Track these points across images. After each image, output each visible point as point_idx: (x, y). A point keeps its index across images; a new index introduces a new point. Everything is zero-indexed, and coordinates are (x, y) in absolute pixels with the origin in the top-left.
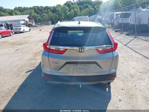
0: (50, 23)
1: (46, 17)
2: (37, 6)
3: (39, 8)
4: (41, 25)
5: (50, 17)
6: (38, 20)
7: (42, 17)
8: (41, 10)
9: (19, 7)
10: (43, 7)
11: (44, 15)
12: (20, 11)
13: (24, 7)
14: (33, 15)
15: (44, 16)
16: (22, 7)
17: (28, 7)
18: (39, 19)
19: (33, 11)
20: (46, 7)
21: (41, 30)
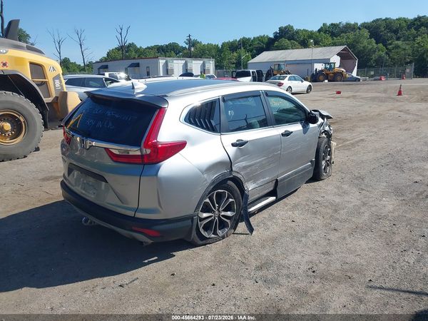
0: (408, 70)
1: (403, 52)
2: (386, 19)
3: (390, 23)
4: (377, 77)
5: (418, 51)
6: (376, 61)
7: (390, 51)
8: (396, 32)
9: (332, 24)
10: (405, 20)
11: (397, 47)
12: (333, 35)
13: (347, 24)
14: (363, 47)
15: (397, 50)
16: (340, 23)
17: (357, 24)
18: (380, 57)
19: (366, 33)
20: (419, 19)
21: (339, 93)
